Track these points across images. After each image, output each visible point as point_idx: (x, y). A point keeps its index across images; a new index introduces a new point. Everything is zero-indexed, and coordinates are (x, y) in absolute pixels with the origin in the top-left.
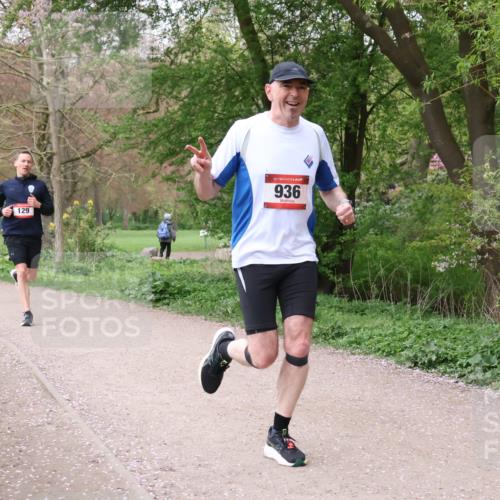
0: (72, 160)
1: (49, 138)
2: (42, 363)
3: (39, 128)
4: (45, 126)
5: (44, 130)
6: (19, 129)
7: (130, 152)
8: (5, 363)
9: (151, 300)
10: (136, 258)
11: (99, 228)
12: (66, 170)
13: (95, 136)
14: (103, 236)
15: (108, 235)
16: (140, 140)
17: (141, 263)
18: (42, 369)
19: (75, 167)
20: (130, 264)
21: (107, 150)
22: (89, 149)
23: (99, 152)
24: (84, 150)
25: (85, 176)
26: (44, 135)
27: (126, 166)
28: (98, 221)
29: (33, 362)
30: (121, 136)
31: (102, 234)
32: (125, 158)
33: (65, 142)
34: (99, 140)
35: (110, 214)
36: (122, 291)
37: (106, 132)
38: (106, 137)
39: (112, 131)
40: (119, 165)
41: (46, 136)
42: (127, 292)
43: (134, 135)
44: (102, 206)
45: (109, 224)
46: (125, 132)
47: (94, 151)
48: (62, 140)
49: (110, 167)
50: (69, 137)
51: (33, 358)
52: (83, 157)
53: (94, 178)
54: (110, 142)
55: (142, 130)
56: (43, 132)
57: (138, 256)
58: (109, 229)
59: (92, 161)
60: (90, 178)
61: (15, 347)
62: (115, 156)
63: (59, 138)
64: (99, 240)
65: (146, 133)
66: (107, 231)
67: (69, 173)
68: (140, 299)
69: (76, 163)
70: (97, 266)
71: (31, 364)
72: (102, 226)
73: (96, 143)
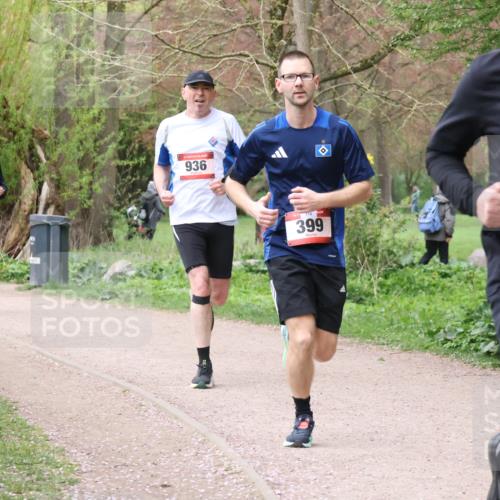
0: (335, 77)
1: (290, 34)
2: (273, 473)
3: (272, 14)
4: (284, 10)
5: (281, 18)
6: (232, 16)
7: (449, 58)
8: (204, 473)
9: (488, 353)
10: (459, 270)
11: (385, 210)
12: (321, 97)
13: (380, 27)
14: (394, 225)
15: (404, 222)
16: (469, 33)
17: (469, 279)
18: (273, 485)
19: (340, 90)
20: (446, 281)
21: (403, 54)
22: (368, 54)
23: (386, 59)
24: (357, 57)
25: (360, 106)
26: (281, 27)
27: (439, 86)
28: (383, 195)
29: (258, 470)
30: (433, 26)
31: (392, 221)
32: (439, 70)
33: (321, 41)
34: (387, 35)
35: (408, 181)
36: (431, 334)
37: (401, 18)
38: (403, 28)
39: (415, 16)
40: (427, 85)
41: (286, 30)
42: (441, 336)
43: (459, 23)
44: (392, 165)
45: (405, 202)
46: (440, 19)
47: (377, 59)
48: (315, 37)
49: (408, 89)
50: (329, 31)
51: (258, 464)
52: (356, 70)
53: (377, 111)
54: (409, 38)
55: (474, 14)
56: (279, 23)
57: (464, 265)
58: (406, 211)
59: (375, 78)
60: (370, 111)
61: (222, 442)
62: (418, 67)
63: (310, 33)
64: (386, 234)
65: (481, 18)
66: (401, 217)
67: (328, 101)
68: (466, 351)
69: (342, 82)
70: (381, 285)
71: (254, 476)
72: (392, 206)
73: (382, 41)
